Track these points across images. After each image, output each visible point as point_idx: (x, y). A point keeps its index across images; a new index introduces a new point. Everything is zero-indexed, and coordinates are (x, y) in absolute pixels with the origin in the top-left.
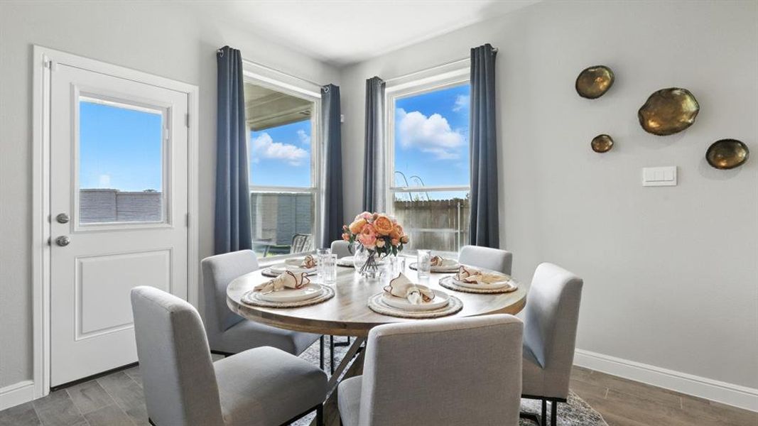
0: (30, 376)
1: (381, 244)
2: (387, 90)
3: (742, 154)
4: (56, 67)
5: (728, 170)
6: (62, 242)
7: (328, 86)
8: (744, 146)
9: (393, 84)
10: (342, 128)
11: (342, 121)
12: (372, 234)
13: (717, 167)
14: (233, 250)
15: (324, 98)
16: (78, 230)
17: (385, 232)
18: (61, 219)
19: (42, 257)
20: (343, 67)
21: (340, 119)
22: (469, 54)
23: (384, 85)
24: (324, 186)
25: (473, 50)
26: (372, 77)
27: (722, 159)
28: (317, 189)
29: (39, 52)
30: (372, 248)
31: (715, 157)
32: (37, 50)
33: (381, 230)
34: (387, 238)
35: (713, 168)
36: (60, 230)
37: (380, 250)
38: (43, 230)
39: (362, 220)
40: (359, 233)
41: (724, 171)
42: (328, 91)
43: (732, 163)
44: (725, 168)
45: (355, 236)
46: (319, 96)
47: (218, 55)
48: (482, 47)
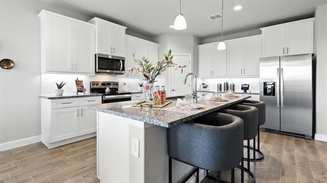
3: (12, 65)
5: (7, 70)
8: (13, 62)
13: (4, 68)
27: (6, 66)
31: (3, 64)
35: (2, 68)
41: (6, 70)
43: (9, 67)
44: (6, 69)
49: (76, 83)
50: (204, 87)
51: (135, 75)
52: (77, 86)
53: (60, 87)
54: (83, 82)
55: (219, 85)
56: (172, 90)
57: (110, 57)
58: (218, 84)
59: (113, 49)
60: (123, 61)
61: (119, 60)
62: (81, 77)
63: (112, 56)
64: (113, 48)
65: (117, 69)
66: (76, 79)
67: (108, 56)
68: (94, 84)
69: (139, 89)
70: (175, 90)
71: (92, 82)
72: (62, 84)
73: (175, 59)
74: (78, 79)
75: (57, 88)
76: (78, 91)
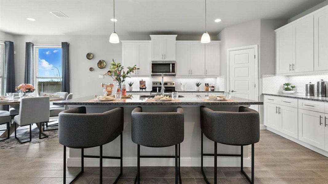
1: (27, 90)
2: (34, 46)
7: (8, 41)
9: (36, 45)
11: (15, 53)
12: (24, 88)
15: (6, 45)
17: (29, 88)
21: (14, 53)
23: (33, 45)
24: (6, 76)
25: (62, 43)
26: (28, 42)
28: (2, 77)
30: (25, 91)
33: (27, 87)
37: (27, 92)
39: (22, 85)
40: (20, 88)
42: (8, 43)
45: (19, 89)
46: (4, 44)
48: (65, 42)
49: (140, 83)
50: (287, 89)
51: (188, 76)
52: (140, 85)
53: (131, 85)
54: (146, 82)
55: (309, 86)
56: (231, 91)
58: (307, 85)
59: (164, 56)
60: (173, 65)
61: (169, 64)
62: (144, 79)
65: (168, 71)
66: (141, 80)
68: (154, 84)
69: (196, 88)
70: (234, 91)
71: (153, 82)
72: (132, 83)
73: (235, 55)
74: (142, 80)
75: (129, 86)
76: (141, 88)
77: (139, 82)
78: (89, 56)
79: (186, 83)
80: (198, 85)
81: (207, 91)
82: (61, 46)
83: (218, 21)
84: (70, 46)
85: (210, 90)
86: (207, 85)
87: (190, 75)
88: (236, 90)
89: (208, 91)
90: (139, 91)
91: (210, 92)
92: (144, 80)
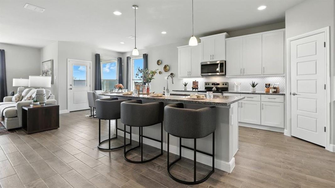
0: (67, 109)
1: (119, 88)
2: (131, 59)
3: (173, 75)
4: (70, 61)
6: (71, 89)
9: (132, 58)
10: (122, 66)
14: (98, 90)
15: (118, 60)
16: (73, 87)
18: (71, 85)
19: (69, 91)
20: (123, 53)
21: (122, 64)
22: (142, 56)
23: (130, 58)
24: (118, 79)
25: (143, 54)
26: (128, 56)
28: (117, 80)
29: (68, 60)
32: (68, 59)
34: (120, 87)
36: (71, 87)
38: (69, 87)
40: (116, 87)
42: (119, 59)
47: (96, 55)
48: (145, 54)
51: (240, 75)
54: (199, 82)
56: (292, 94)
57: (209, 63)
60: (222, 64)
61: (218, 64)
63: (210, 62)
64: (212, 55)
66: (194, 81)
67: (207, 62)
68: (206, 84)
69: (251, 90)
70: (296, 93)
71: (205, 82)
72: (186, 84)
73: (297, 45)
74: (196, 81)
75: (184, 86)
76: (193, 89)
77: (192, 83)
78: (159, 63)
79: (240, 84)
80: (254, 86)
81: (267, 93)
82: (143, 57)
83: (262, 8)
84: (148, 56)
85: (271, 92)
86: (268, 86)
87: (242, 74)
88: (299, 92)
89: (269, 93)
90: (192, 90)
91: (271, 94)
92: (197, 81)
